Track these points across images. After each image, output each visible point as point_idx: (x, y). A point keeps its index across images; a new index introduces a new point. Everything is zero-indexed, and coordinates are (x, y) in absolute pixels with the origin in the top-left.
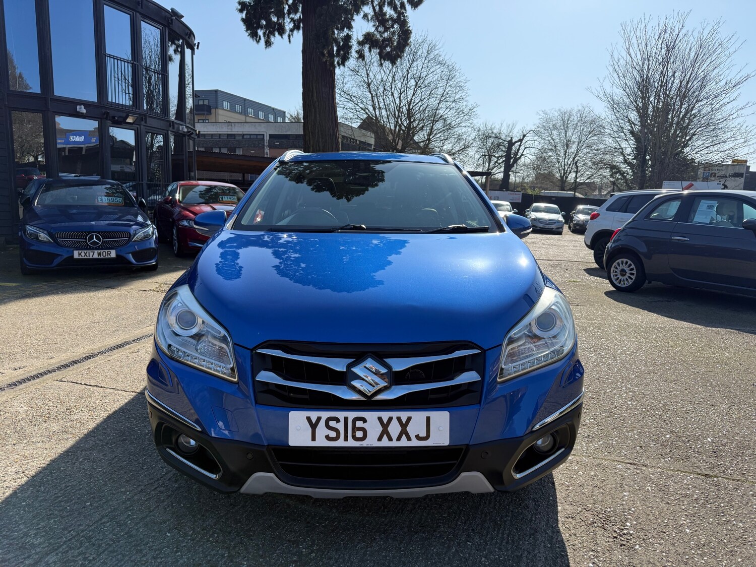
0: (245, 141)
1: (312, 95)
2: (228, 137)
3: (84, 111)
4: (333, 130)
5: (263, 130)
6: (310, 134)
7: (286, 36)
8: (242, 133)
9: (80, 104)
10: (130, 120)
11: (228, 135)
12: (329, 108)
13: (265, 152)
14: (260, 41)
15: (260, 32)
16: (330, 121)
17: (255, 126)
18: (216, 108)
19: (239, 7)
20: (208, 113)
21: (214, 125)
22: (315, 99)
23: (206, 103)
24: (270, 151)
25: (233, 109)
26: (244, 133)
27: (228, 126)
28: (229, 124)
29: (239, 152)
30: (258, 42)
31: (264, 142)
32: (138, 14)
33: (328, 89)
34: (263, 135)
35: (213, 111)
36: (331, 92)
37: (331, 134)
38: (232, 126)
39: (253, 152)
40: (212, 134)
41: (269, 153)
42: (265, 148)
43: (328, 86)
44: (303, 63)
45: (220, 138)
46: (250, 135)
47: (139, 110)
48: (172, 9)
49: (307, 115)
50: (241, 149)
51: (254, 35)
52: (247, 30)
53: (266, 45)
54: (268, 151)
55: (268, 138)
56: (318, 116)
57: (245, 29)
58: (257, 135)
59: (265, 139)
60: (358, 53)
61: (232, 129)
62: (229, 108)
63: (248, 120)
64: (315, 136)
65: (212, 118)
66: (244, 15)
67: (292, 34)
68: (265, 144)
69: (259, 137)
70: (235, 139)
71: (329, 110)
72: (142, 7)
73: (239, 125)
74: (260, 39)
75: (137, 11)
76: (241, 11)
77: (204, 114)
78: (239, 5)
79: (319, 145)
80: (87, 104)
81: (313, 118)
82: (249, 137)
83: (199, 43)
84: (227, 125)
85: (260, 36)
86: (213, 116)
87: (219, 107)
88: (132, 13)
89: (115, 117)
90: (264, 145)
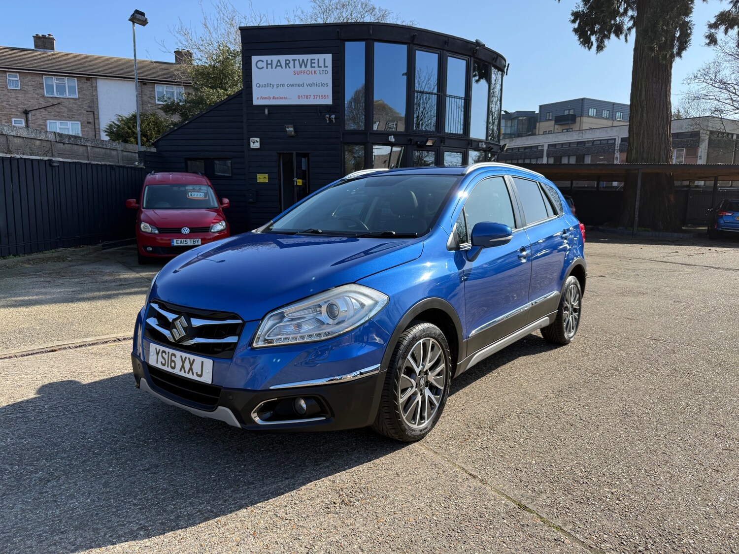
0: (595, 147)
1: (640, 95)
2: (578, 145)
3: (393, 140)
4: (663, 128)
5: (615, 134)
6: (635, 135)
7: (622, 37)
8: (592, 139)
9: (391, 135)
10: (429, 143)
11: (578, 143)
12: (660, 105)
13: (615, 156)
14: (592, 47)
15: (593, 38)
16: (660, 119)
17: (606, 131)
18: (581, 116)
19: (572, 18)
20: (572, 122)
21: (565, 135)
22: (643, 97)
23: (571, 112)
24: (620, 156)
25: (599, 116)
26: (594, 139)
27: (579, 133)
28: (580, 132)
29: (588, 160)
30: (590, 48)
31: (615, 146)
32: (445, 51)
33: (661, 84)
34: (615, 139)
35: (578, 119)
36: (663, 87)
37: (659, 134)
38: (582, 133)
39: (602, 157)
40: (562, 144)
41: (619, 158)
42: (616, 152)
43: (660, 82)
44: (634, 61)
45: (570, 146)
46: (600, 140)
47: (440, 133)
48: (477, 41)
49: (633, 116)
50: (590, 156)
51: (586, 42)
52: (580, 39)
53: (597, 50)
54: (618, 156)
55: (620, 142)
56: (645, 115)
57: (578, 39)
58: (608, 140)
59: (616, 143)
60: (709, 38)
61: (582, 137)
62: (595, 115)
63: (616, 124)
64: (640, 137)
65: (576, 127)
66: (576, 25)
67: (630, 33)
68: (616, 148)
69: (610, 142)
70: (584, 146)
71: (660, 107)
72: (448, 46)
73: (590, 132)
74: (592, 45)
75: (443, 50)
76: (574, 21)
77: (568, 124)
78: (573, 16)
79: (643, 147)
80: (396, 135)
81: (639, 118)
82: (599, 142)
83: (509, 64)
84: (577, 133)
85: (592, 42)
86: (577, 124)
87: (584, 115)
88: (439, 52)
89: (417, 142)
90: (615, 150)
